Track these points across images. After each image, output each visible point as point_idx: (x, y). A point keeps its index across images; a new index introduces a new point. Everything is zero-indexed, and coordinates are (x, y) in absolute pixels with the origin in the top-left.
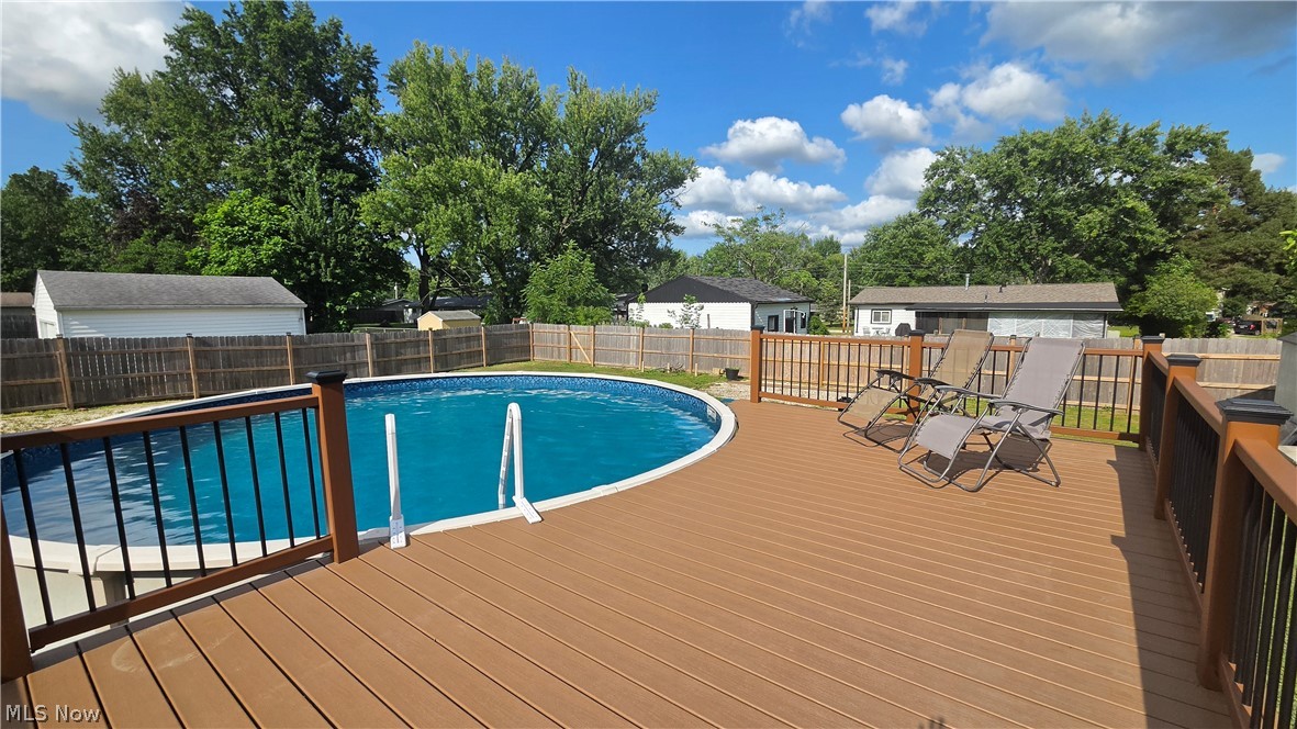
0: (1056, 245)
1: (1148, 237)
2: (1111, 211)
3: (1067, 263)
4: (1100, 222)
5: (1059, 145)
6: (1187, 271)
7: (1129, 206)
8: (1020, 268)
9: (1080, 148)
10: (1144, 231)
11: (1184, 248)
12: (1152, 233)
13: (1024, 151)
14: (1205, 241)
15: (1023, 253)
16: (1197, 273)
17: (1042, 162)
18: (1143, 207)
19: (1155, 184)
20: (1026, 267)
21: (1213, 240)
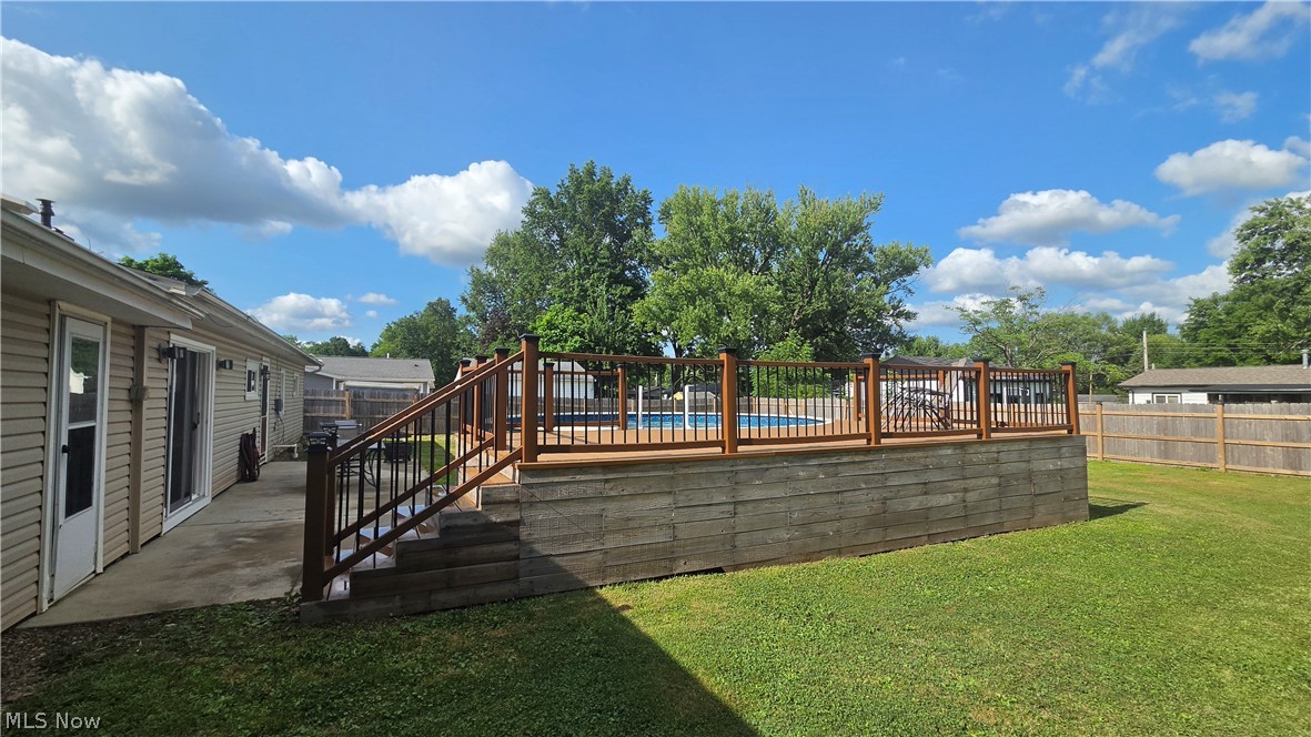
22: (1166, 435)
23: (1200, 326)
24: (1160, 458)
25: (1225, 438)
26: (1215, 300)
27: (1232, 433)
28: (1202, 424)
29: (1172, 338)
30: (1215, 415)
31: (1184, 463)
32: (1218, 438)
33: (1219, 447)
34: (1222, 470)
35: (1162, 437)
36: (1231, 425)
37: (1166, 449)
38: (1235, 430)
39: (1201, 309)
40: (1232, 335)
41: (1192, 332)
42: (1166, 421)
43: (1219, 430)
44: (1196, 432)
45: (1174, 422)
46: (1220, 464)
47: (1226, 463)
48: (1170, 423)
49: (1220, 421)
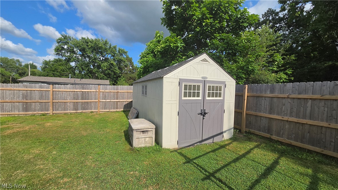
0: (97, 70)
1: (116, 71)
2: (109, 64)
3: (100, 75)
4: (107, 66)
5: (95, 43)
6: (124, 80)
7: (112, 62)
8: (88, 75)
9: (101, 45)
10: (115, 70)
11: (123, 75)
12: (117, 70)
13: (88, 43)
14: (126, 74)
15: (89, 71)
16: (126, 81)
17: (92, 47)
18: (115, 63)
19: (117, 59)
20: (90, 75)
21: (128, 74)
22: (27, 99)
23: (45, 67)
24: (23, 111)
25: (53, 100)
26: (50, 61)
27: (56, 97)
28: (44, 94)
29: (39, 71)
30: (49, 90)
31: (35, 113)
32: (50, 100)
33: (51, 104)
34: (51, 114)
35: (25, 101)
36: (56, 93)
37: (26, 107)
38: (57, 96)
39: (46, 63)
40: (54, 71)
41: (44, 69)
42: (27, 93)
43: (51, 96)
44: (41, 97)
45: (31, 93)
46: (50, 112)
47: (53, 111)
48: (29, 94)
49: (51, 92)
